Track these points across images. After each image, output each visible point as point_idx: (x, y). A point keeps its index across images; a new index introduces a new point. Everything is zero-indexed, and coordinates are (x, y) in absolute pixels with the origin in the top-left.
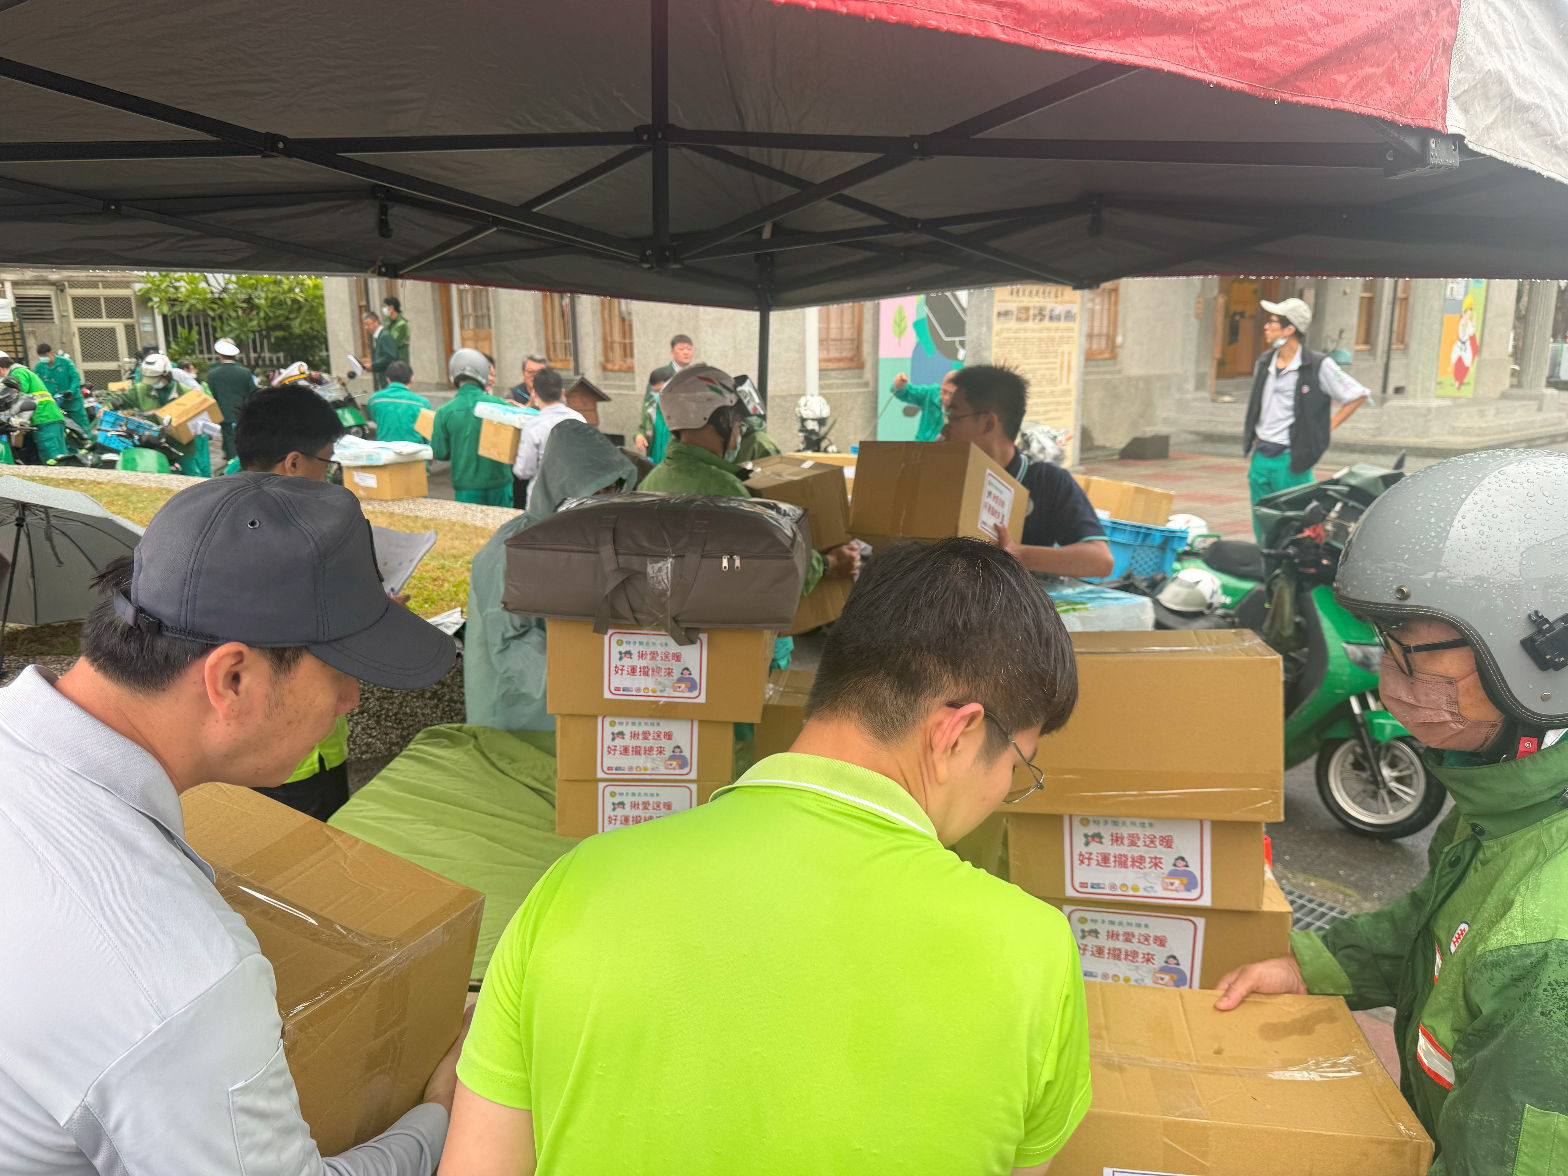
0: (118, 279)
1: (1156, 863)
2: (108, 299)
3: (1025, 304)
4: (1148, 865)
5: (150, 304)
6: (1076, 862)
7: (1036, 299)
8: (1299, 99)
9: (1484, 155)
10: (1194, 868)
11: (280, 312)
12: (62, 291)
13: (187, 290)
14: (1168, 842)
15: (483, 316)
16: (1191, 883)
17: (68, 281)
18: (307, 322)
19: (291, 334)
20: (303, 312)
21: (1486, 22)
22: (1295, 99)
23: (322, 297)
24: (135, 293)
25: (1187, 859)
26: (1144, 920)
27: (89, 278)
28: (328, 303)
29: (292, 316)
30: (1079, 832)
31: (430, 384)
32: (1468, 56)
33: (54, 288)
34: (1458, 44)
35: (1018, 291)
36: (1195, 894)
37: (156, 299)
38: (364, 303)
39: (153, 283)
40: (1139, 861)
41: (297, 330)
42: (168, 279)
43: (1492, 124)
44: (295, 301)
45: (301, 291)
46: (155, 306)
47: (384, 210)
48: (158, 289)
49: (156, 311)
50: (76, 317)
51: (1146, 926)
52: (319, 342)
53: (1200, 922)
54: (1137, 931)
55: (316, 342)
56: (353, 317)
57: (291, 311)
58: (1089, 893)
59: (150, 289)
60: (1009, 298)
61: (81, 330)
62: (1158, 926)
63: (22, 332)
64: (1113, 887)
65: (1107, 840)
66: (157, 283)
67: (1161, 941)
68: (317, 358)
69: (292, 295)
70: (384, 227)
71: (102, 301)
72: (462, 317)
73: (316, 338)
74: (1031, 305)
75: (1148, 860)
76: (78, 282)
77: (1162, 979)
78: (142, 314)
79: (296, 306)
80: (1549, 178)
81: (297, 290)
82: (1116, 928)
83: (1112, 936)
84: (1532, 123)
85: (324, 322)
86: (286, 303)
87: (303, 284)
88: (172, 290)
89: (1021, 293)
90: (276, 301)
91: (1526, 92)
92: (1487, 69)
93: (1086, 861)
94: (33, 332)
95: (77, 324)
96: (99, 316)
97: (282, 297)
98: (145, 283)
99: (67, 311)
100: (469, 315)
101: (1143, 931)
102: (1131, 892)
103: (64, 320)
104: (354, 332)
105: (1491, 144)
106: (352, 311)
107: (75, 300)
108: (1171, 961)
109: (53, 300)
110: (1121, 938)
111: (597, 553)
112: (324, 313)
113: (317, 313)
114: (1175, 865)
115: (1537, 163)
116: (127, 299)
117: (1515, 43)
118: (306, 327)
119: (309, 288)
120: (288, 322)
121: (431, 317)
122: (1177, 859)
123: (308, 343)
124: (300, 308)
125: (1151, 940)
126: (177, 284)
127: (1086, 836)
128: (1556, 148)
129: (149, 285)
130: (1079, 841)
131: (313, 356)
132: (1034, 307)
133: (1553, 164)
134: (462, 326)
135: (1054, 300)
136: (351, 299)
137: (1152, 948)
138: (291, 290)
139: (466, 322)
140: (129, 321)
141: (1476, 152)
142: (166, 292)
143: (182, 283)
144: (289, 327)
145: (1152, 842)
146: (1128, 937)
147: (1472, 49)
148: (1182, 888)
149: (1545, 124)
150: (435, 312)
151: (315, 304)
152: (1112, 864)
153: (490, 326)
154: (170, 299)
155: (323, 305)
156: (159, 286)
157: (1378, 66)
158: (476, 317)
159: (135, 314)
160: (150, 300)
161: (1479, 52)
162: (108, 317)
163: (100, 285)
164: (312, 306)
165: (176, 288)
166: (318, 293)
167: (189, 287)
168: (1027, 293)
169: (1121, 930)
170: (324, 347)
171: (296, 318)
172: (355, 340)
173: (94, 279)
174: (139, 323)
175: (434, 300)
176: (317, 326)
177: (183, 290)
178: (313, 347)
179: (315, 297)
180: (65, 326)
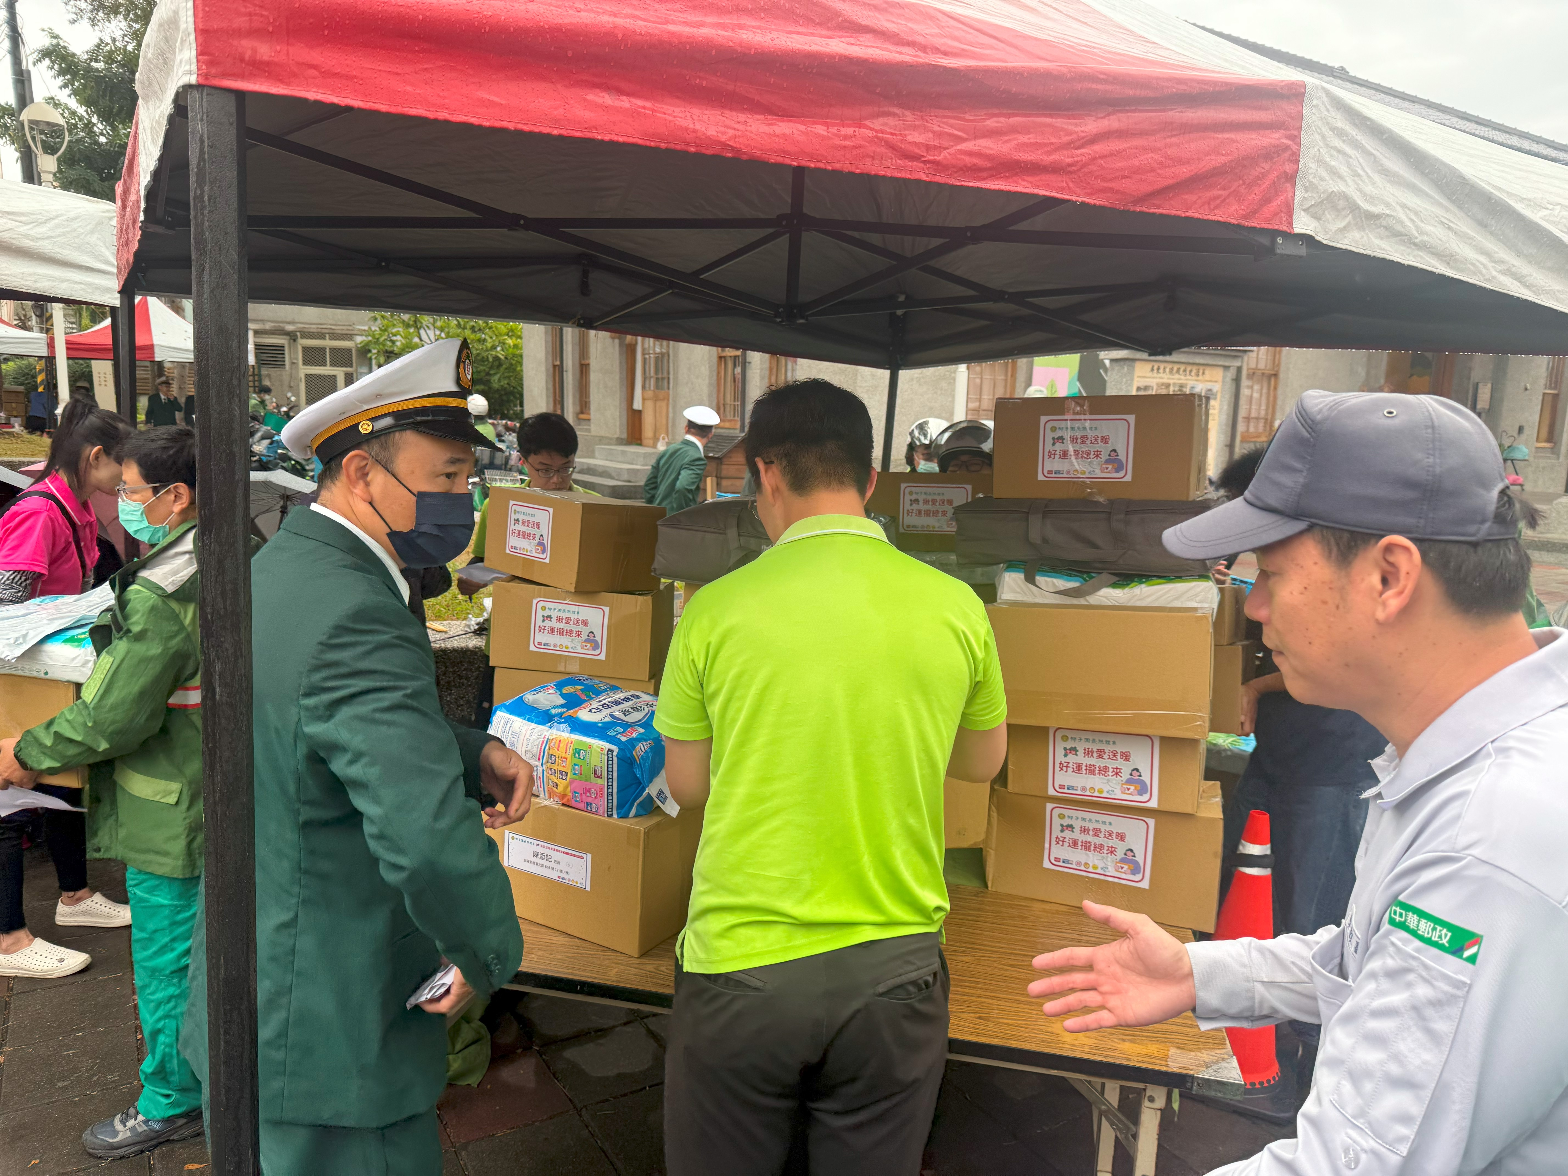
0: (344, 332)
1: (1117, 772)
2: (333, 350)
3: (1165, 381)
4: (1111, 774)
5: (369, 355)
6: (1057, 768)
7: (1177, 376)
8: (1156, 210)
9: (1339, 249)
10: (1146, 778)
11: (482, 368)
12: (295, 340)
13: (402, 344)
14: (1126, 757)
15: (663, 379)
16: (1143, 789)
17: (300, 332)
18: (505, 378)
19: (490, 388)
20: (502, 369)
21: (1328, 159)
22: (1152, 211)
23: (521, 356)
24: (356, 344)
25: (1140, 770)
26: (1108, 819)
27: (319, 330)
28: (525, 361)
29: (492, 372)
30: (1060, 747)
31: (611, 439)
32: (1311, 182)
33: (288, 337)
34: (1300, 175)
35: (1158, 369)
36: (1145, 797)
37: (374, 351)
38: (558, 363)
39: (373, 336)
40: (1104, 770)
41: (496, 385)
42: (386, 333)
43: (1345, 227)
44: (496, 358)
45: (503, 350)
46: (373, 357)
47: (585, 274)
48: (377, 341)
49: (374, 362)
50: (304, 364)
51: (1110, 824)
52: (515, 397)
53: (1151, 822)
54: (1103, 828)
55: (512, 398)
56: (547, 375)
57: (491, 368)
58: (1066, 793)
59: (370, 341)
60: (1150, 374)
61: (308, 377)
62: (1119, 824)
63: (260, 375)
64: (1084, 789)
65: (1081, 752)
66: (377, 336)
67: (1121, 837)
68: (511, 412)
69: (494, 353)
70: (584, 288)
71: (328, 350)
72: (645, 379)
73: (512, 393)
74: (1171, 382)
75: (1111, 770)
76: (309, 332)
77: (1122, 868)
78: (361, 364)
79: (496, 363)
80: (1409, 266)
81: (499, 349)
82: (1087, 825)
83: (1085, 830)
84: (1385, 227)
85: (521, 379)
86: (487, 360)
87: (504, 344)
88: (389, 343)
89: (1161, 370)
90: (479, 358)
91: (1375, 205)
92: (1330, 190)
93: (1065, 769)
94: (269, 376)
95: (305, 370)
96: (324, 365)
97: (485, 354)
98: (367, 336)
99: (297, 359)
100: (651, 377)
101: (1108, 828)
102: (1096, 794)
103: (293, 367)
104: (547, 389)
105: (1346, 241)
106: (547, 370)
107: (305, 349)
108: (1129, 853)
109: (286, 349)
110: (1091, 832)
111: (725, 534)
112: (522, 371)
113: (515, 370)
114: (1131, 775)
115: (1396, 255)
116: (349, 350)
117: (1361, 172)
118: (504, 382)
119: (510, 347)
120: (488, 377)
121: (617, 377)
122: (1133, 770)
123: (505, 398)
124: (500, 365)
125: (1114, 836)
126: (394, 338)
127: (1065, 749)
128: (1415, 244)
129: (370, 338)
130: (1060, 752)
131: (508, 410)
132: (1174, 384)
133: (1414, 256)
134: (644, 387)
135: (1195, 378)
136: (546, 358)
137: (1114, 842)
138: (494, 348)
139: (647, 382)
140: (349, 369)
141: (1332, 247)
142: (384, 345)
143: (399, 338)
144: (489, 381)
145: (1115, 756)
146: (1097, 832)
147: (1314, 177)
148: (1136, 792)
149: (1398, 227)
150: (621, 373)
151: (514, 362)
152: (1084, 772)
153: (668, 388)
154: (386, 352)
155: (521, 364)
156: (378, 339)
157: (1225, 189)
158: (657, 379)
159: (354, 364)
160: (370, 351)
161: (1322, 179)
162: (331, 365)
163: (327, 336)
164: (511, 364)
165: (393, 342)
166: (518, 352)
167: (404, 342)
168: (1167, 370)
169: (1091, 826)
170: (518, 402)
171: (495, 374)
172: (547, 397)
173: (324, 331)
174: (357, 373)
175: (620, 363)
176: (514, 383)
177: (398, 344)
178: (509, 401)
179: (514, 355)
180: (294, 372)
